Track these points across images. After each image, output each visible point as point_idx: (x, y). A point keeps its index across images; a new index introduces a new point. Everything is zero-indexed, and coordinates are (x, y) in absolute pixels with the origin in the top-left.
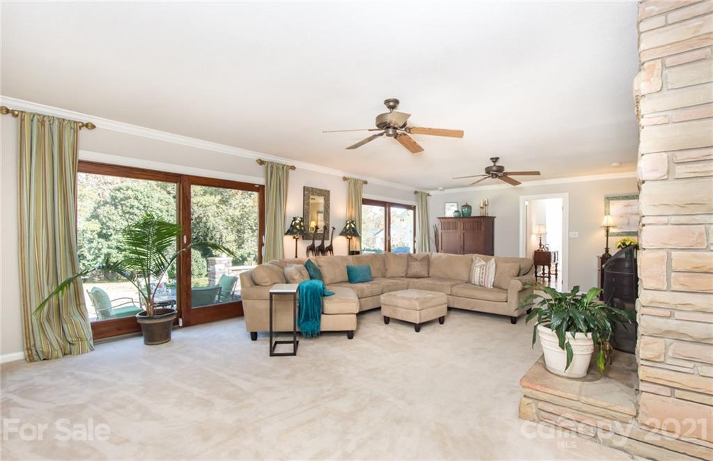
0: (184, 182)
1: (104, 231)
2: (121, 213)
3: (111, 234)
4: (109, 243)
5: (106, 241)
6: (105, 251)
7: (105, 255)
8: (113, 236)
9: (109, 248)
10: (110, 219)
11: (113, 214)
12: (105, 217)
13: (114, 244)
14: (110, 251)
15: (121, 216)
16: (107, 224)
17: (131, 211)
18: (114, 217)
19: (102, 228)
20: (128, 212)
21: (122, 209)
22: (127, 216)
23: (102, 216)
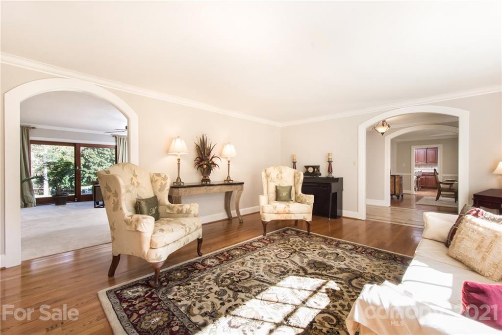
0: (77, 146)
1: (87, 164)
2: (97, 153)
3: (91, 166)
4: (90, 171)
5: (88, 169)
6: (87, 175)
7: (87, 178)
8: (92, 167)
9: (90, 173)
10: (90, 157)
11: (92, 154)
12: (87, 156)
13: (92, 171)
14: (90, 175)
15: (96, 155)
16: (89, 160)
17: (103, 152)
18: (93, 156)
19: (85, 162)
20: (101, 153)
21: (97, 151)
22: (101, 155)
23: (85, 155)
